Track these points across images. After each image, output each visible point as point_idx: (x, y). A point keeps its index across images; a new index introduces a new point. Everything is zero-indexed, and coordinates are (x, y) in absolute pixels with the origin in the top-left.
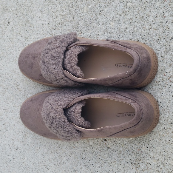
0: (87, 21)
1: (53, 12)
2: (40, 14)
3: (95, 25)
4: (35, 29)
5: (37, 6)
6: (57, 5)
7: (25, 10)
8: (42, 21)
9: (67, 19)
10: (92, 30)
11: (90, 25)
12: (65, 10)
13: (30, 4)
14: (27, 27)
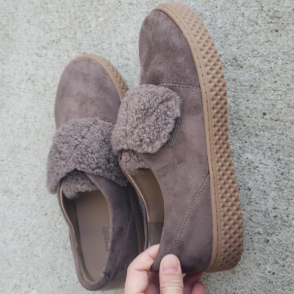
0: (95, 39)
1: (46, 23)
2: (27, 26)
3: (106, 46)
4: (17, 47)
5: (24, 14)
6: (53, 14)
7: (6, 18)
8: (28, 36)
9: (66, 35)
10: (101, 53)
11: (99, 46)
12: (64, 22)
13: (13, 10)
14: (4, 43)
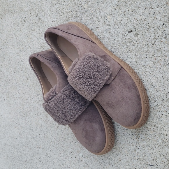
0: (88, 16)
1: (60, 10)
2: (50, 12)
3: (95, 19)
4: (47, 25)
5: (46, 6)
6: (62, 4)
7: (37, 9)
8: (52, 18)
9: (72, 15)
10: (93, 23)
11: (91, 20)
12: (69, 8)
13: (40, 4)
14: (40, 24)
